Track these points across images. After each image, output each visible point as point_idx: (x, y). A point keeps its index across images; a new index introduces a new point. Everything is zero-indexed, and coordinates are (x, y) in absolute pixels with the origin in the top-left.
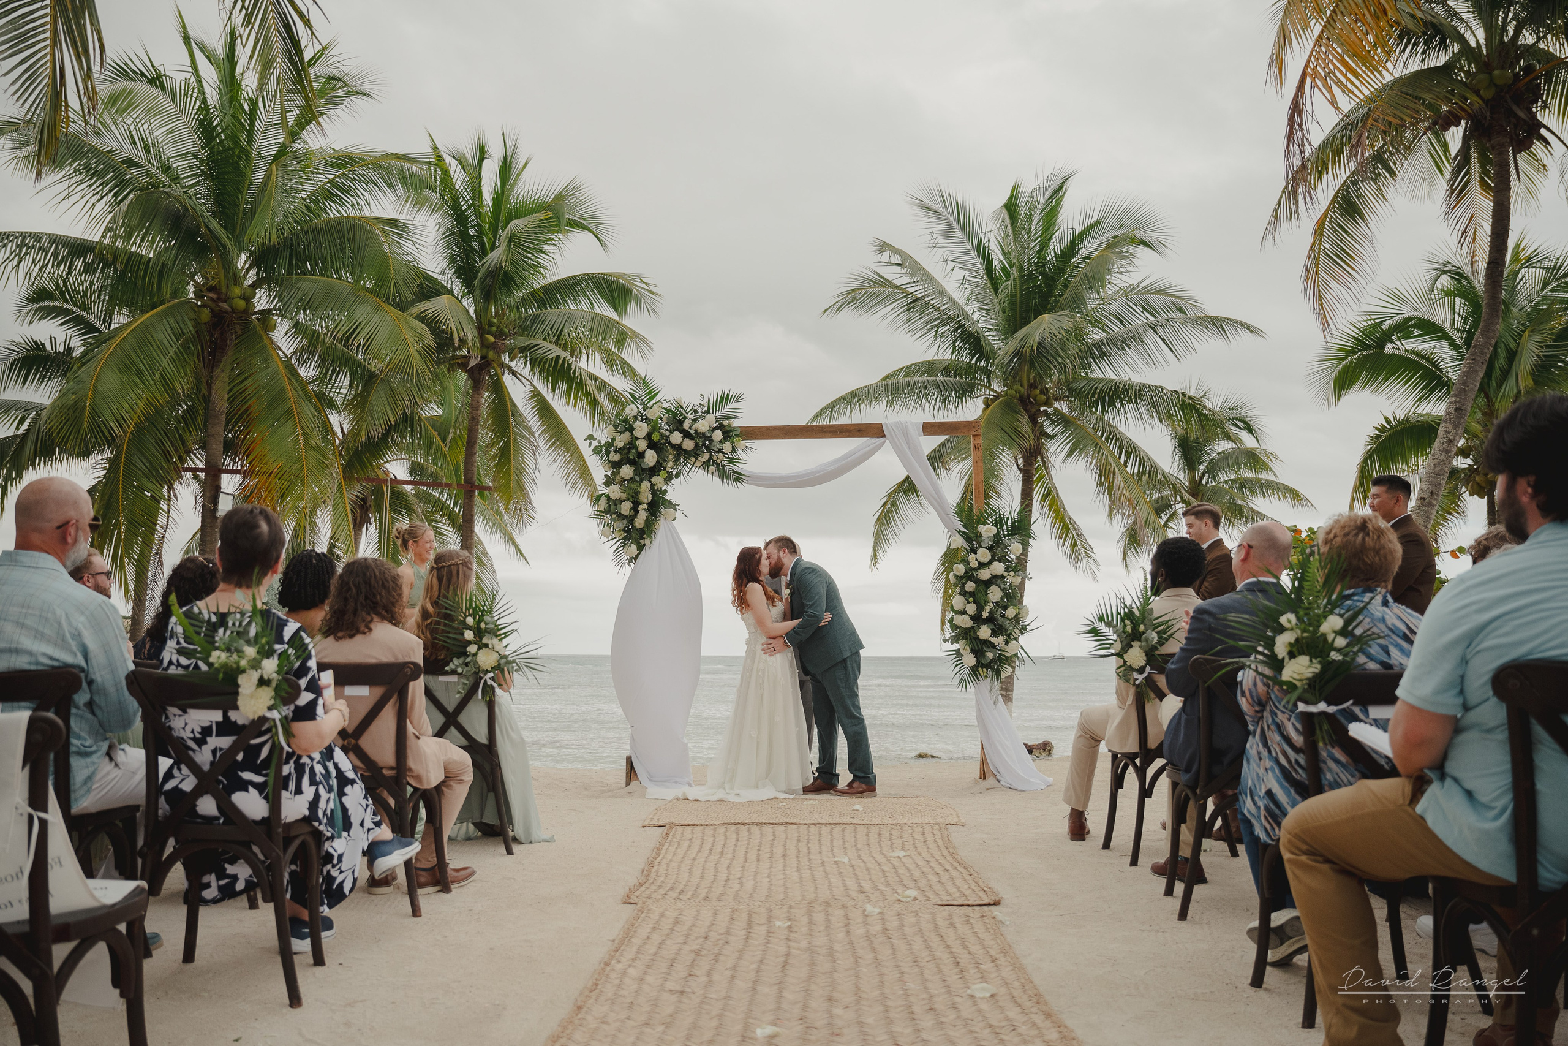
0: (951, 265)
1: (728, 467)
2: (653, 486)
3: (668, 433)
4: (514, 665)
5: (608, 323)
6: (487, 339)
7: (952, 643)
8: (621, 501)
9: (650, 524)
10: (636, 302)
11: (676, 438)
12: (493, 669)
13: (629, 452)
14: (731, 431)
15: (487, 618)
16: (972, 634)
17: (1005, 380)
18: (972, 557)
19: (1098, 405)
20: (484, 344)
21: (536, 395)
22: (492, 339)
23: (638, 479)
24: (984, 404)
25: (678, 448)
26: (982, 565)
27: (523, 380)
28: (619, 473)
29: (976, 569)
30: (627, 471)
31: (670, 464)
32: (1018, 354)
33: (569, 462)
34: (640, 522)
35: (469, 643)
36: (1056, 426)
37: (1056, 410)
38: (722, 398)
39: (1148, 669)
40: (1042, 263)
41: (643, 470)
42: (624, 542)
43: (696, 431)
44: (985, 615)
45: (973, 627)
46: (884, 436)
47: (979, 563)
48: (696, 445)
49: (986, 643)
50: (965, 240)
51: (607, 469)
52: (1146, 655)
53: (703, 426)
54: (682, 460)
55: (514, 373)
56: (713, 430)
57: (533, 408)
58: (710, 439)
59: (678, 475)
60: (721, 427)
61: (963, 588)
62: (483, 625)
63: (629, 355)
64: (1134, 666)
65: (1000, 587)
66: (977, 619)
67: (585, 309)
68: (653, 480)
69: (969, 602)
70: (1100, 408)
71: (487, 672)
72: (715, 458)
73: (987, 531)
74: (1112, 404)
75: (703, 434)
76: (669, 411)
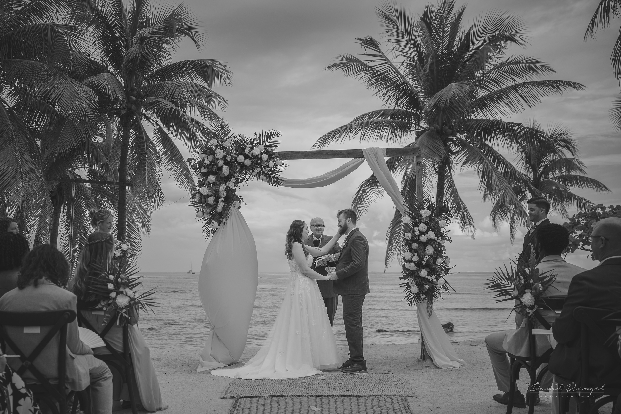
0: (398, 53)
1: (272, 176)
2: (227, 187)
3: (236, 156)
4: (140, 305)
5: (201, 89)
6: (131, 98)
7: (405, 280)
8: (208, 196)
9: (225, 209)
10: (218, 78)
11: (241, 158)
12: (126, 307)
13: (213, 167)
14: (273, 154)
15: (122, 276)
16: (416, 274)
17: (428, 121)
18: (416, 228)
19: (481, 135)
20: (129, 101)
21: (160, 131)
22: (134, 98)
23: (218, 183)
24: (416, 134)
25: (242, 165)
26: (422, 233)
27: (153, 122)
28: (207, 179)
29: (419, 236)
30: (211, 178)
31: (237, 174)
32: (436, 106)
33: (180, 169)
34: (219, 209)
35: (111, 291)
36: (458, 147)
37: (458, 138)
38: (268, 134)
39: (536, 307)
40: (450, 52)
41: (221, 178)
42: (210, 220)
43: (252, 154)
44: (424, 263)
45: (416, 270)
46: (363, 157)
47: (420, 232)
48: (253, 163)
49: (424, 279)
50: (407, 39)
51: (200, 177)
52: (535, 298)
53: (256, 151)
54: (244, 172)
55: (147, 118)
56: (262, 154)
57: (159, 138)
58: (261, 159)
59: (242, 181)
60: (267, 152)
61: (410, 247)
62: (119, 280)
63: (214, 107)
64: (527, 305)
65: (433, 246)
66: (419, 265)
67: (188, 81)
68: (227, 184)
69: (414, 255)
70: (483, 137)
71: (122, 309)
72: (264, 170)
73: (425, 213)
74: (490, 134)
75: (257, 156)
76: (236, 142)
